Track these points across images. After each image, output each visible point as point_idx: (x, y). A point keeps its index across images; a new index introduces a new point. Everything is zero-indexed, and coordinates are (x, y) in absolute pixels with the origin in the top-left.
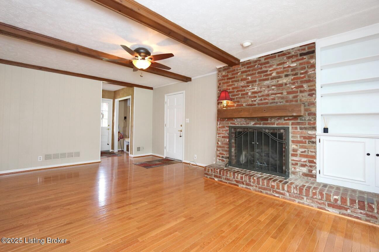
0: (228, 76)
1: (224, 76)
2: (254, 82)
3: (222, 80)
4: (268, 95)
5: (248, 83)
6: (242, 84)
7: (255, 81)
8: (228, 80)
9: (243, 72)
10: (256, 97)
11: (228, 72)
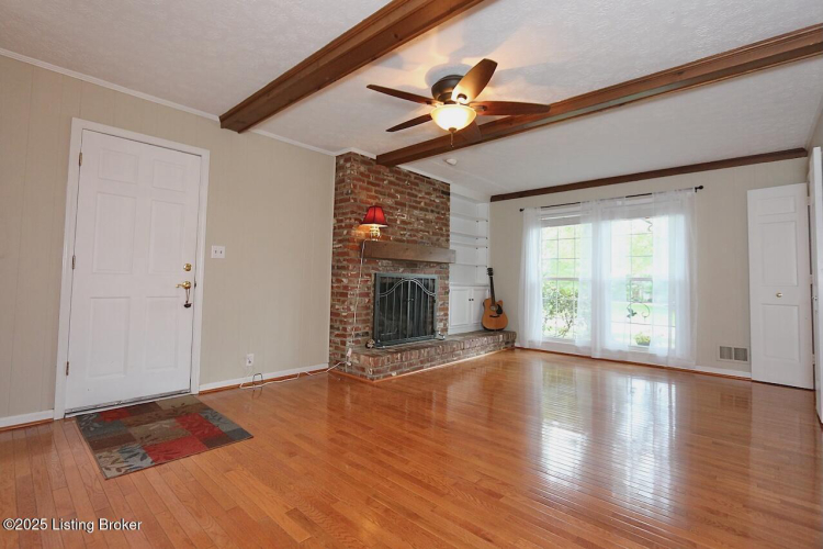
0: (368, 176)
1: (362, 174)
2: (403, 205)
3: (359, 180)
4: (417, 231)
5: (397, 203)
6: (390, 202)
7: (405, 205)
8: (370, 186)
9: (391, 183)
10: (405, 229)
11: (369, 170)
